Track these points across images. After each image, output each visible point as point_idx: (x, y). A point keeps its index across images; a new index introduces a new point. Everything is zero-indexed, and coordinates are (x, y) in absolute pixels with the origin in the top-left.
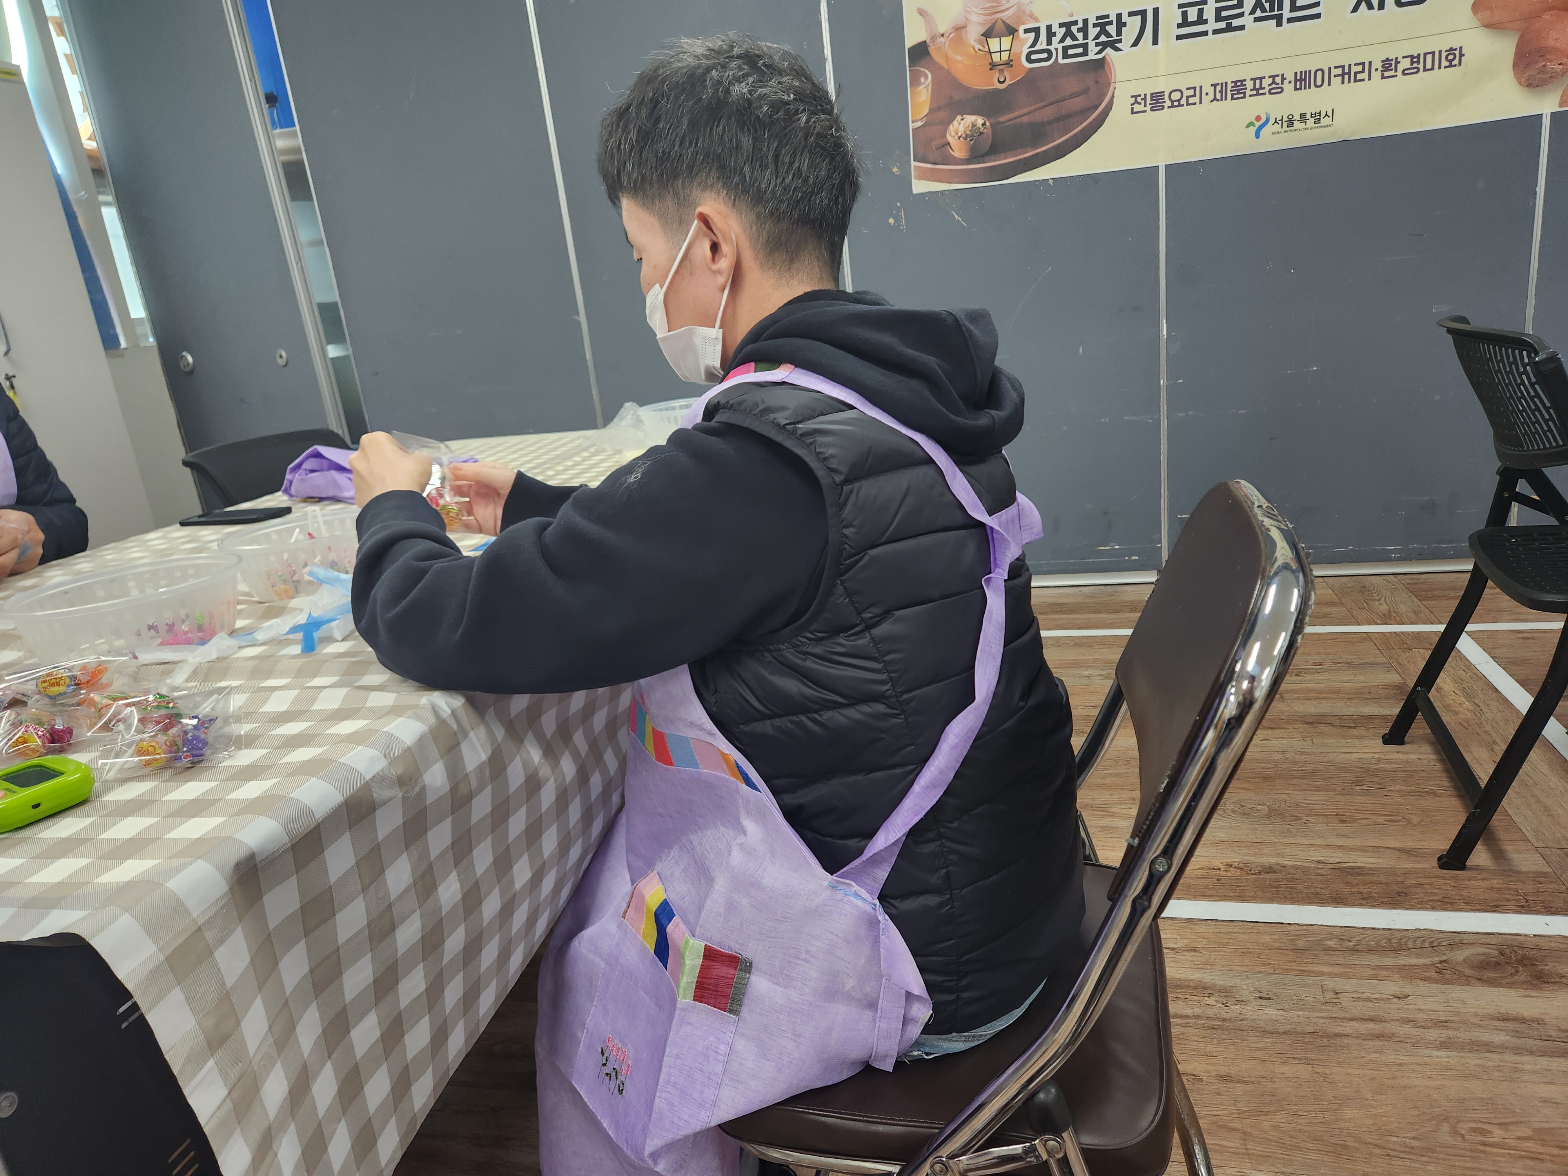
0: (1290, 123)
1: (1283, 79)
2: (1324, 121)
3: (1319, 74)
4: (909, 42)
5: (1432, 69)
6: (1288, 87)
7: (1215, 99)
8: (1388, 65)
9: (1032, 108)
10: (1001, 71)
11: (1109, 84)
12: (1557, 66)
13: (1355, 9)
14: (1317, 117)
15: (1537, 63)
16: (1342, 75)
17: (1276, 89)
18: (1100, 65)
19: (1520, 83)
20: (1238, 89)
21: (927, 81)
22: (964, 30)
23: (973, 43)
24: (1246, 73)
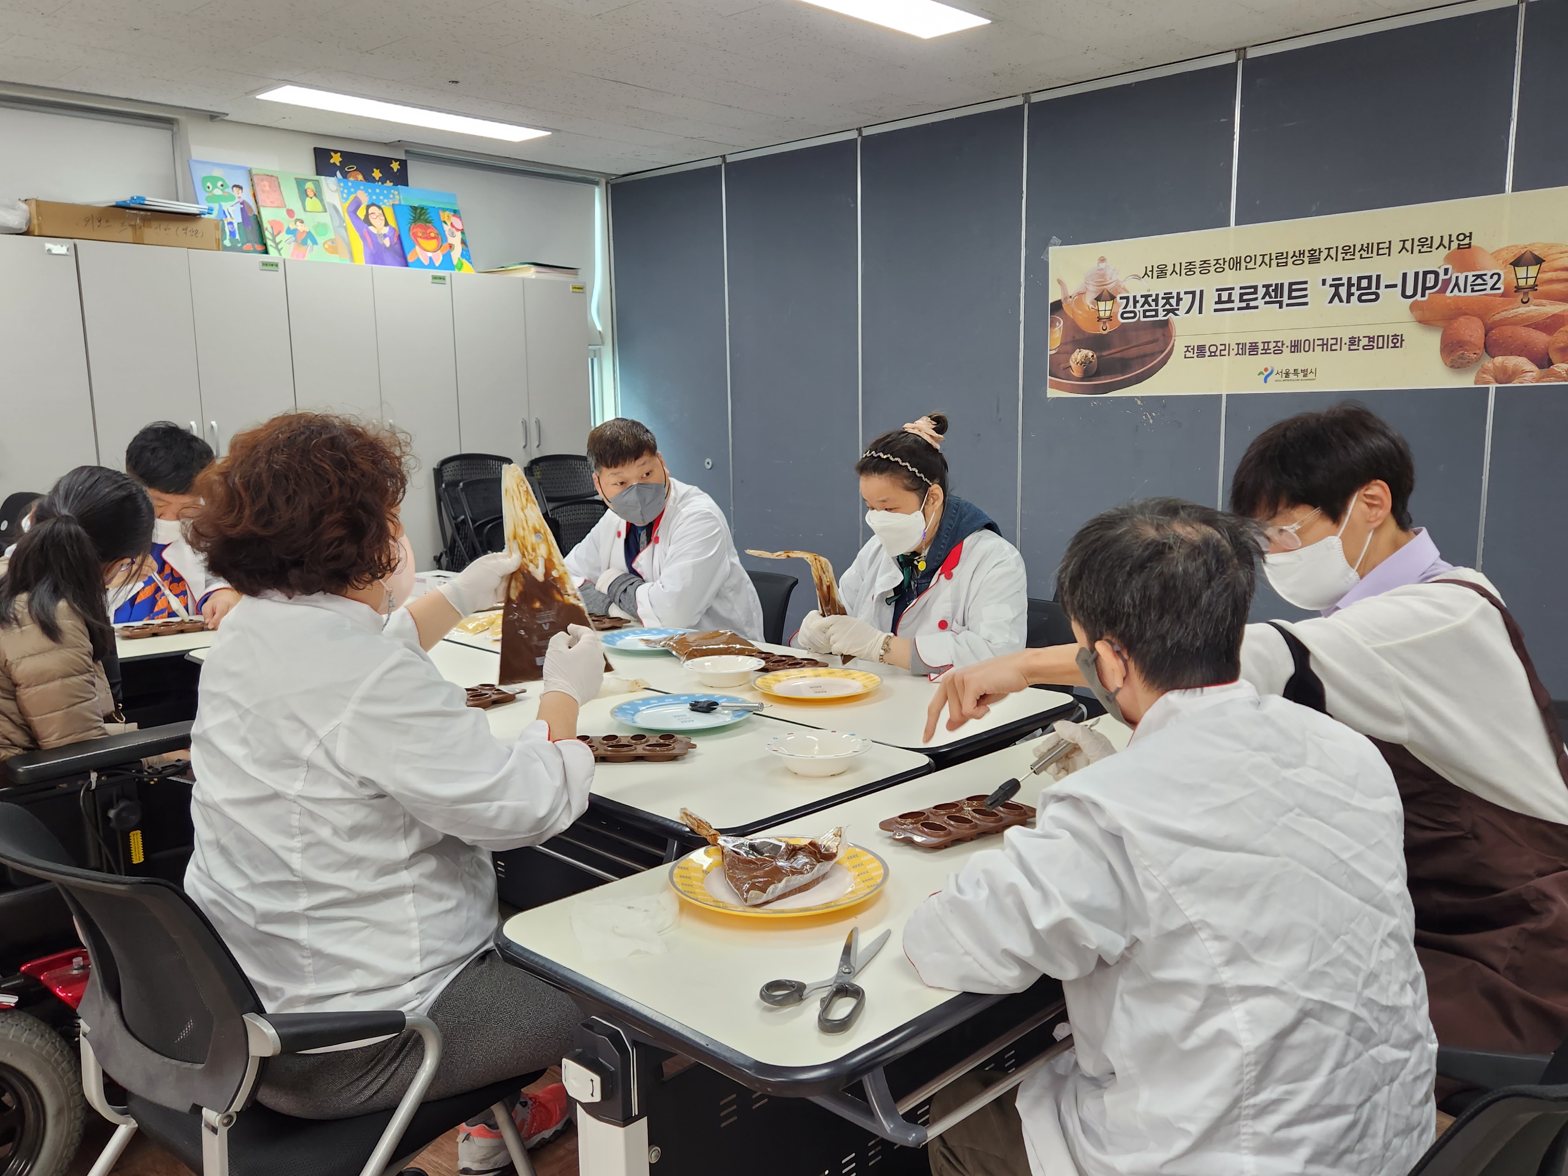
0: (1287, 375)
1: (1283, 344)
2: (1310, 376)
3: (1307, 342)
4: (1051, 300)
5: (1382, 348)
6: (1286, 350)
7: (1238, 354)
8: (1353, 341)
9: (1123, 348)
10: (1105, 323)
11: (1172, 336)
12: (1472, 355)
13: (1331, 302)
14: (1305, 372)
15: (1458, 351)
16: (1323, 345)
17: (1278, 351)
18: (1165, 324)
19: (1446, 364)
20: (1253, 349)
21: (1060, 324)
22: (1083, 295)
23: (1089, 304)
24: (1259, 338)
